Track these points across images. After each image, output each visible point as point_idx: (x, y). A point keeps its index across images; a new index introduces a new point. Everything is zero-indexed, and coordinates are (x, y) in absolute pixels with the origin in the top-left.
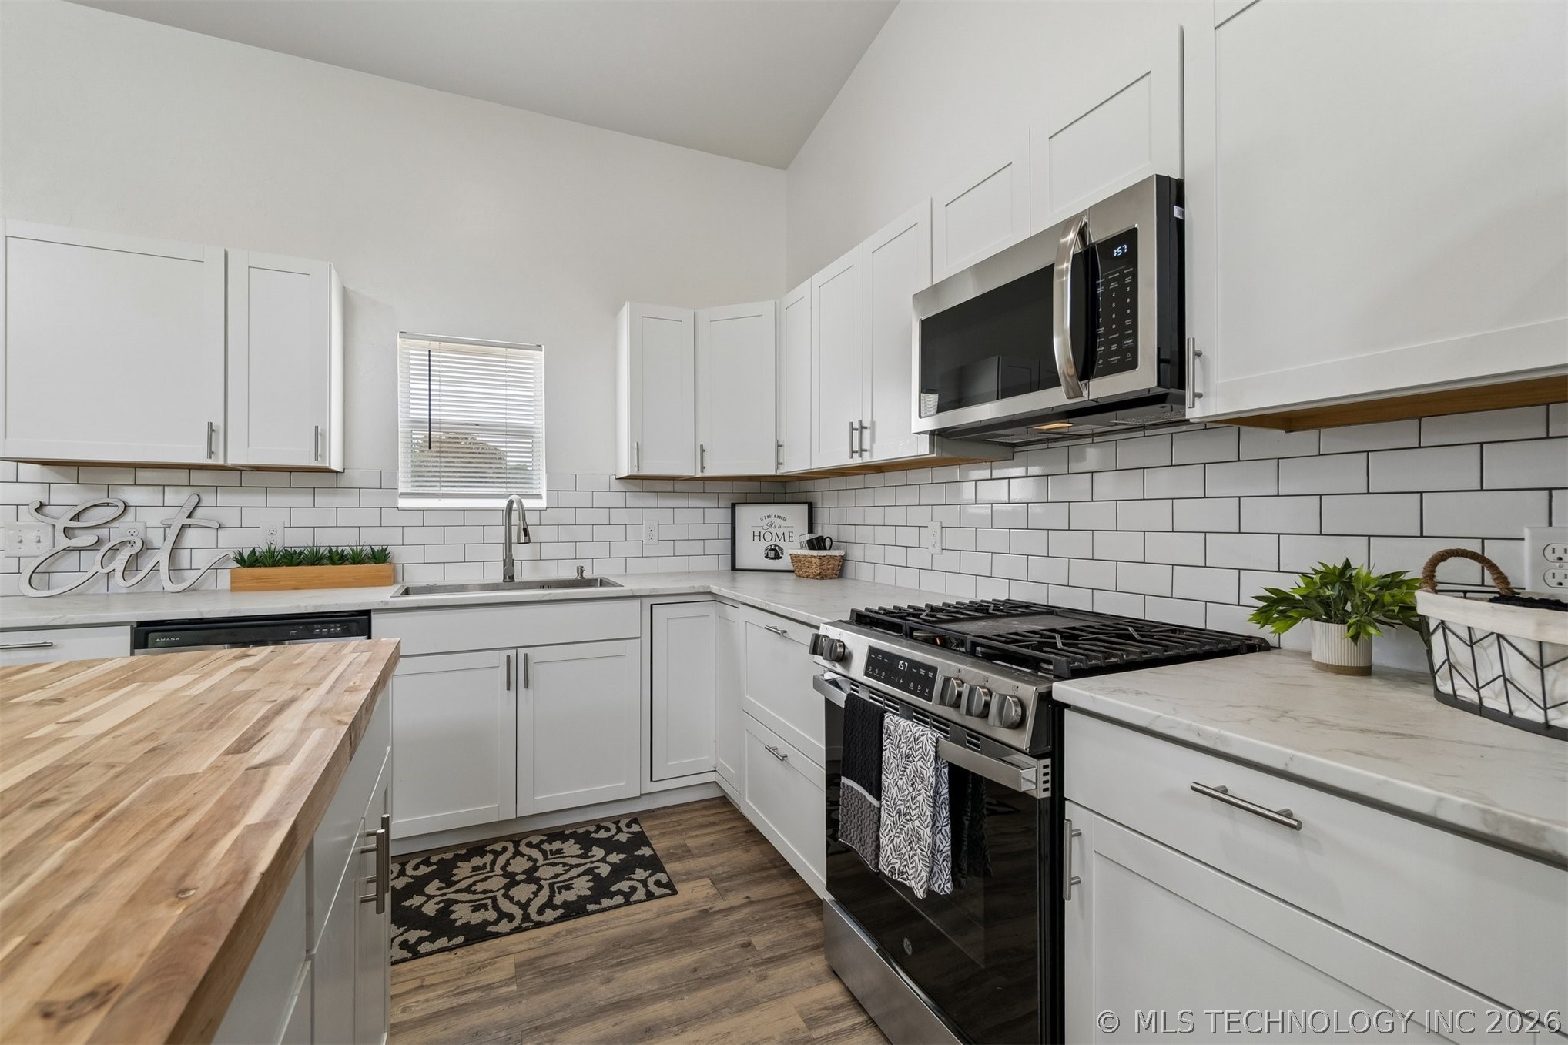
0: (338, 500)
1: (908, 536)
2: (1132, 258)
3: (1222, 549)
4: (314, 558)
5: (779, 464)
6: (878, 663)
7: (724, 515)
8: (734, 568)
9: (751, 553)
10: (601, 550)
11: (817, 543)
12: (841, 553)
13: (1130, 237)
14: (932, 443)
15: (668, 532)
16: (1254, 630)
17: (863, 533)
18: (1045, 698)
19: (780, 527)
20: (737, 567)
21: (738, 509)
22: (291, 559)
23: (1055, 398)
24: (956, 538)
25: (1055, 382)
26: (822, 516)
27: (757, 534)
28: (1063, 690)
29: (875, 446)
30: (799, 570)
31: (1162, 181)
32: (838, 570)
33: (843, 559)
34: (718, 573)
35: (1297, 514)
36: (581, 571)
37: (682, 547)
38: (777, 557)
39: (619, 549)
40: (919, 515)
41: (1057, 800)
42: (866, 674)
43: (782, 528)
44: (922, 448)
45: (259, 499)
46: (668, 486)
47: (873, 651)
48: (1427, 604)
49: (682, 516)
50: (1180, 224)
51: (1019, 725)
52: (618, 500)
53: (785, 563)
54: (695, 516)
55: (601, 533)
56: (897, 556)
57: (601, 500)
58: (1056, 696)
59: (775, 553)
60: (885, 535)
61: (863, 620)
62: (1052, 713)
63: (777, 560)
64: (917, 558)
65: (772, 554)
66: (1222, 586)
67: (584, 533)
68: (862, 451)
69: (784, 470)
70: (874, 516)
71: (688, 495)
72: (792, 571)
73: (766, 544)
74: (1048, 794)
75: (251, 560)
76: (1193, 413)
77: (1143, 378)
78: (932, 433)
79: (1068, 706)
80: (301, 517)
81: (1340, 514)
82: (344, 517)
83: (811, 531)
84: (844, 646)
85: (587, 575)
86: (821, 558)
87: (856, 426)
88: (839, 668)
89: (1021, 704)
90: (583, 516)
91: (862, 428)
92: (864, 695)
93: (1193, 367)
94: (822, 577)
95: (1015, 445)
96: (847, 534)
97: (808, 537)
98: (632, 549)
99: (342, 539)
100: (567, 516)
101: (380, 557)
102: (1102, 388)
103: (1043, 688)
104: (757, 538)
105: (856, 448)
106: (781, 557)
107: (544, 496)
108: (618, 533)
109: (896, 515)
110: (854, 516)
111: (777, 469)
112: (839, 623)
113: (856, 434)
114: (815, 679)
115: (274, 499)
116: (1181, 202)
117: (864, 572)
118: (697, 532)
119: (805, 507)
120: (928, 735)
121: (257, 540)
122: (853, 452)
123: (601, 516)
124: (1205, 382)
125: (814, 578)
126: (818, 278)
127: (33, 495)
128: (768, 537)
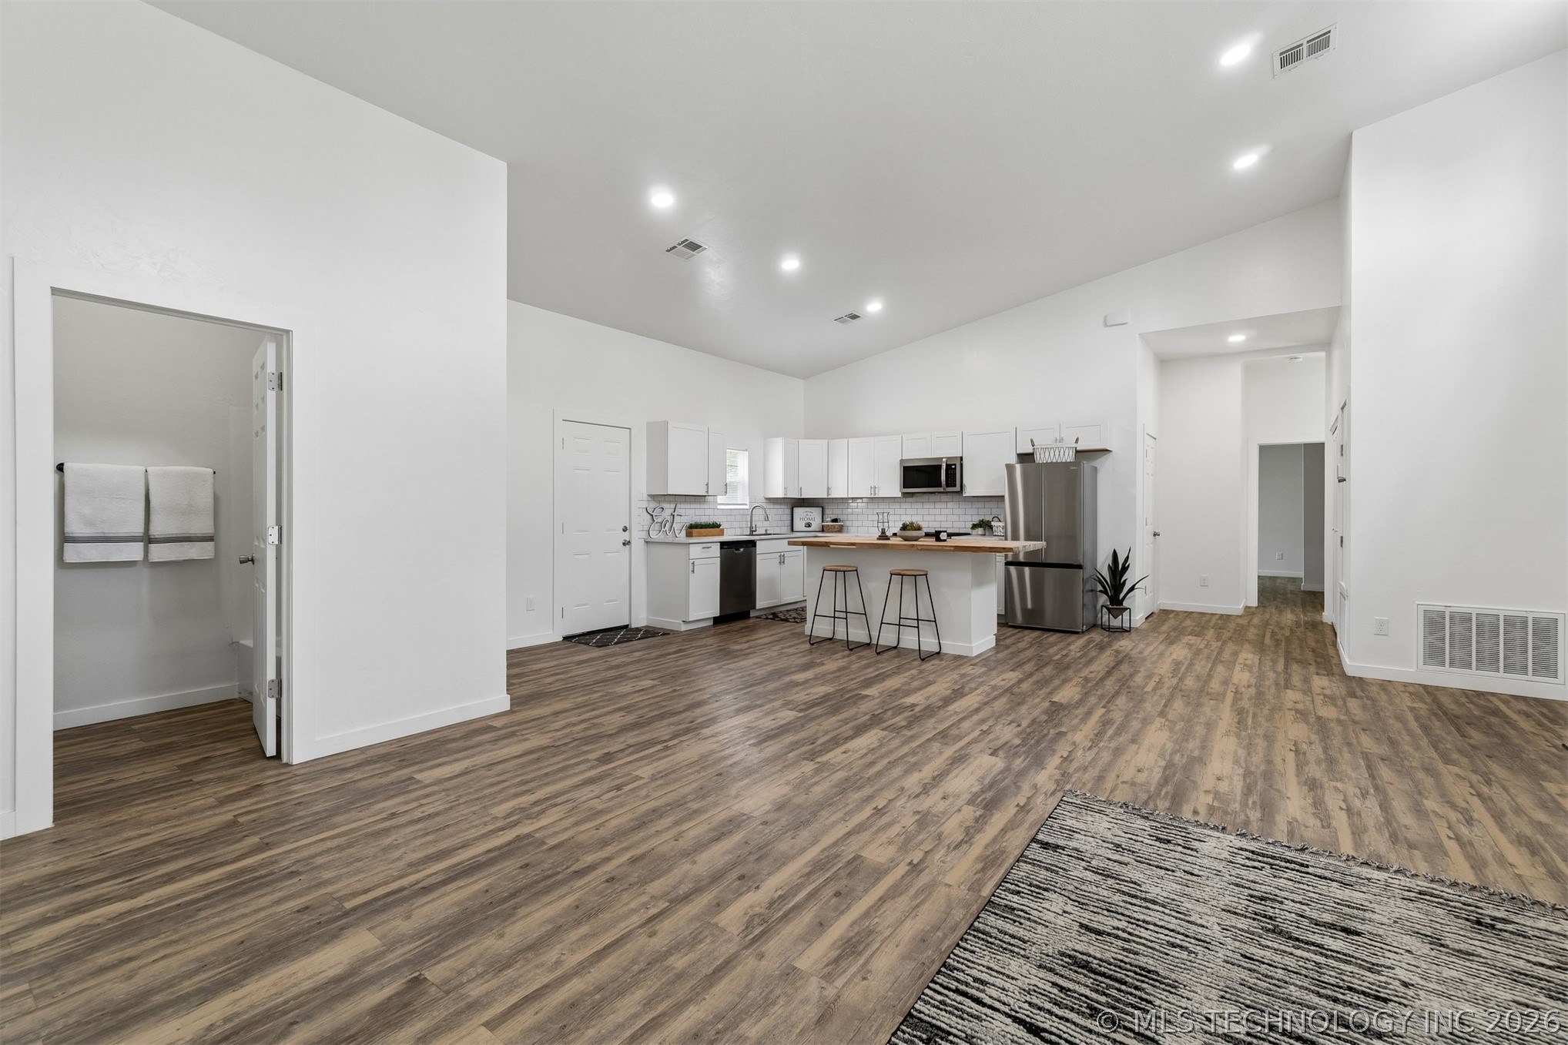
0: (706, 505)
2: (955, 468)
3: (962, 518)
5: (828, 494)
7: (788, 511)
8: (792, 530)
9: (799, 525)
12: (843, 523)
13: (955, 465)
15: (781, 517)
16: (969, 531)
17: (850, 519)
21: (795, 509)
22: (696, 526)
23: (941, 490)
25: (941, 486)
26: (829, 512)
27: (802, 518)
30: (824, 530)
31: (958, 456)
35: (974, 511)
36: (766, 531)
43: (811, 516)
44: (896, 496)
45: (689, 506)
48: (993, 523)
49: (781, 512)
50: (962, 464)
52: (765, 505)
54: (785, 512)
59: (809, 525)
65: (807, 525)
66: (962, 525)
68: (873, 493)
71: (781, 503)
73: (805, 522)
75: (689, 526)
76: (964, 495)
77: (958, 488)
78: (896, 493)
80: (698, 512)
81: (982, 511)
82: (708, 512)
83: (823, 517)
87: (873, 487)
91: (875, 487)
93: (964, 488)
99: (704, 520)
101: (718, 526)
102: (949, 489)
106: (811, 526)
107: (748, 504)
110: (845, 511)
113: (873, 489)
115: (693, 506)
116: (963, 460)
117: (852, 529)
118: (785, 518)
119: (820, 509)
121: (690, 520)
124: (966, 490)
127: (645, 504)
128: (806, 519)
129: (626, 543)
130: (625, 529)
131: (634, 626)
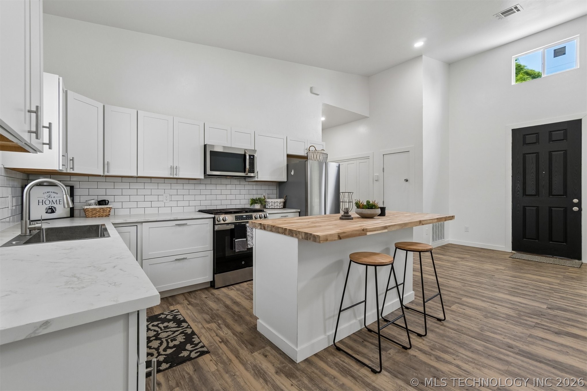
2: (254, 158)
6: (238, 218)
11: (102, 203)
13: (252, 156)
14: (204, 176)
19: (54, 197)
23: (244, 175)
27: (41, 201)
38: (53, 212)
42: (236, 220)
43: (56, 197)
44: (201, 177)
59: (52, 210)
63: (52, 214)
65: (50, 211)
73: (45, 206)
77: (254, 174)
91: (176, 168)
102: (250, 175)
104: (41, 203)
106: (55, 212)
119: (71, 189)
128: (47, 202)
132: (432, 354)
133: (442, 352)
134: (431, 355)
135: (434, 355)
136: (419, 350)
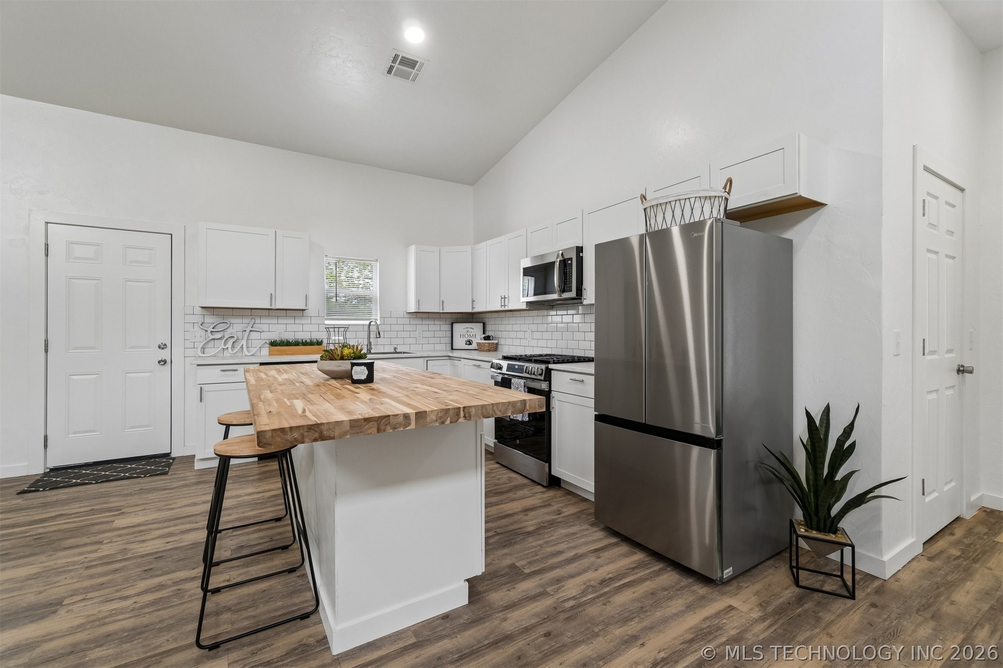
0: (303, 321)
1: (520, 335)
2: (571, 264)
4: (297, 344)
5: (473, 308)
6: (510, 368)
7: (448, 327)
8: (452, 349)
9: (459, 342)
10: (400, 341)
11: (487, 338)
12: (496, 342)
13: (571, 259)
14: (527, 304)
15: (427, 334)
17: (504, 334)
18: (547, 368)
19: (471, 332)
20: (454, 348)
22: (288, 344)
23: (555, 296)
24: (537, 335)
25: (555, 292)
26: (489, 327)
27: (462, 335)
28: (551, 366)
29: (509, 304)
30: (480, 348)
31: (577, 247)
32: (495, 348)
33: (497, 344)
34: (446, 350)
36: (395, 349)
37: (431, 340)
38: (470, 344)
39: (407, 341)
40: (525, 328)
41: (550, 391)
42: (507, 371)
43: (473, 333)
44: (524, 307)
45: (275, 321)
46: (426, 315)
47: (508, 364)
49: (432, 328)
50: (582, 257)
51: (541, 375)
52: (407, 321)
53: (474, 346)
54: (437, 328)
55: (400, 334)
56: (517, 342)
57: (400, 321)
58: (549, 367)
59: (470, 343)
60: (513, 335)
61: (505, 358)
62: (548, 372)
64: (524, 342)
65: (468, 343)
67: (394, 334)
68: (505, 306)
69: (475, 310)
70: (509, 327)
71: (434, 319)
72: (477, 350)
73: (464, 340)
74: (548, 390)
75: (273, 344)
76: (585, 303)
77: (573, 294)
78: (527, 302)
79: (553, 369)
80: (289, 328)
82: (306, 328)
83: (484, 333)
84: (500, 365)
85: (398, 351)
86: (489, 343)
87: (503, 297)
88: (499, 371)
89: (542, 370)
90: (394, 328)
91: (505, 298)
92: (506, 376)
93: (584, 292)
94: (489, 351)
95: (553, 305)
96: (499, 334)
97: (484, 336)
98: (413, 341)
100: (387, 328)
101: (320, 343)
102: (566, 295)
103: (547, 366)
104: (462, 337)
105: (503, 304)
106: (472, 344)
107: (379, 319)
108: (407, 334)
109: (517, 327)
110: (502, 328)
111: (472, 309)
112: (499, 359)
113: (503, 300)
114: (492, 376)
115: (280, 321)
116: (582, 252)
117: (506, 346)
118: (437, 334)
119: (482, 324)
120: (522, 381)
121: (275, 337)
122: (502, 306)
123: (400, 328)
124: (586, 296)
125: (486, 351)
126: (489, 242)
127: (199, 319)
128: (466, 336)
129: (163, 362)
130: (162, 347)
131: (173, 455)
132: (175, 586)
133: (160, 598)
134: (174, 583)
135: (170, 586)
136: (195, 577)
